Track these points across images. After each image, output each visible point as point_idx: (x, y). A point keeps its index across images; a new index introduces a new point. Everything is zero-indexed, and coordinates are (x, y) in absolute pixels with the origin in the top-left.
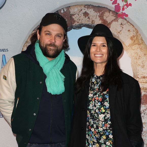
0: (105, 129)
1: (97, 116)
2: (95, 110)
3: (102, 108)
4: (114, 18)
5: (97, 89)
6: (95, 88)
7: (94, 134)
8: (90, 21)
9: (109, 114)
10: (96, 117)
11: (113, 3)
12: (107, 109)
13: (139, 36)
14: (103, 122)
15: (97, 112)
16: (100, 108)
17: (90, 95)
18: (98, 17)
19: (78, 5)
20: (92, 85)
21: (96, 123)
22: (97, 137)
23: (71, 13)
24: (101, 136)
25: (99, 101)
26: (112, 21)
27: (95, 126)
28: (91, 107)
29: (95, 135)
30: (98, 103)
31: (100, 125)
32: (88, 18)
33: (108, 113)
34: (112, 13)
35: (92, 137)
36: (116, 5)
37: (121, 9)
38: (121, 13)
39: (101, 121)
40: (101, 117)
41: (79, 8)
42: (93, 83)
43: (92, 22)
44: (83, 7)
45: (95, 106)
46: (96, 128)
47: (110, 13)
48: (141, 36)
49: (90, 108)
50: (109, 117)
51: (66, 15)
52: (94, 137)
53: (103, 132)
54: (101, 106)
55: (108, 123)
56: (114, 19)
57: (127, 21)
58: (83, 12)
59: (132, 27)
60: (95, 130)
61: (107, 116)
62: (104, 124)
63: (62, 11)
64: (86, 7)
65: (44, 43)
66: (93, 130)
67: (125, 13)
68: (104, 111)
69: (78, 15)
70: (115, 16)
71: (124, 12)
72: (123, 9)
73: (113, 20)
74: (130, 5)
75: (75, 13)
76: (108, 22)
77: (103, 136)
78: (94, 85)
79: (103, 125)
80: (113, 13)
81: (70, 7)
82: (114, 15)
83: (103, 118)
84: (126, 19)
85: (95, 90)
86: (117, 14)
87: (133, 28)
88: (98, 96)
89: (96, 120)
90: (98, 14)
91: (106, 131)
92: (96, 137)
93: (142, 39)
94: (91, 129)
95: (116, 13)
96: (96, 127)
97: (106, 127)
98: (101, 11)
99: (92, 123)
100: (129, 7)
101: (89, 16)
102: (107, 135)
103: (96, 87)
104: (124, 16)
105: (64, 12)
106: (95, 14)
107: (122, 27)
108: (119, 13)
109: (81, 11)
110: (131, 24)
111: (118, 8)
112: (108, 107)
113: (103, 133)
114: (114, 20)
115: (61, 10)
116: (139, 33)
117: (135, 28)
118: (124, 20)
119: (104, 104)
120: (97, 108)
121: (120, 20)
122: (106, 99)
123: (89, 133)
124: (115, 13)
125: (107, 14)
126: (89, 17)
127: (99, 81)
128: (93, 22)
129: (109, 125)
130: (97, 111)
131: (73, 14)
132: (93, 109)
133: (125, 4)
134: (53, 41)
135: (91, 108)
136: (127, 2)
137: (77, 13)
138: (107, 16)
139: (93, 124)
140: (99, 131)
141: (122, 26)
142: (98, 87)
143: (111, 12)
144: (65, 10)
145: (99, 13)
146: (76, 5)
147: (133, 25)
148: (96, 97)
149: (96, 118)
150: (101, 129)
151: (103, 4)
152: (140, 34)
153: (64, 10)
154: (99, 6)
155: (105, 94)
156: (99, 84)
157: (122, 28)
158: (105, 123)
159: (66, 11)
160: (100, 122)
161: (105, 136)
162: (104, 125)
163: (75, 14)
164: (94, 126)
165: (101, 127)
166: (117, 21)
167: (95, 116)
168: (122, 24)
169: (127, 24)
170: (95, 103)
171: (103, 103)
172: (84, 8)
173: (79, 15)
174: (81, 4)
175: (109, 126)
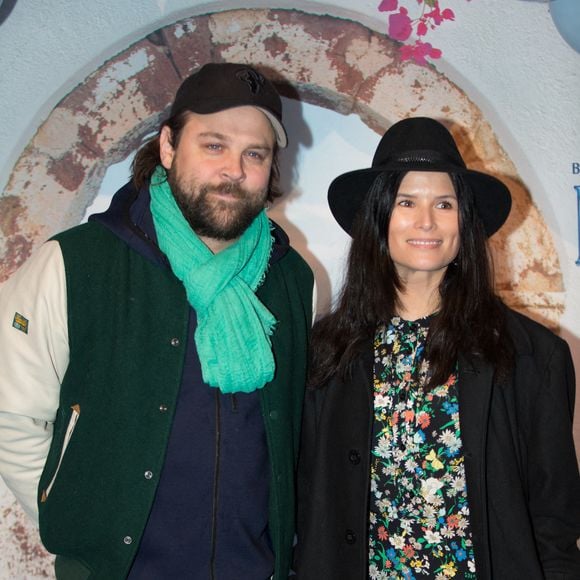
0: (451, 535)
1: (410, 487)
2: (403, 462)
3: (431, 456)
4: (385, 60)
5: (407, 377)
6: (398, 371)
7: (404, 560)
8: (291, 69)
9: (460, 476)
10: (406, 491)
11: (382, 8)
12: (452, 458)
13: (484, 130)
14: (439, 507)
15: (413, 471)
16: (421, 454)
17: (381, 402)
18: (323, 55)
19: (244, 9)
20: (381, 357)
21: (411, 515)
22: (418, 570)
23: (214, 40)
24: (436, 563)
25: (420, 425)
26: (380, 72)
27: (406, 524)
28: (382, 449)
29: (407, 564)
30: (412, 436)
31: (431, 522)
32: (283, 60)
33: (455, 474)
34: (380, 43)
35: (395, 573)
36: (394, 12)
37: (415, 27)
38: (413, 44)
39: (431, 505)
40: (431, 488)
41: (250, 22)
42: (389, 348)
43: (301, 73)
44: (263, 20)
45: (403, 448)
46: (413, 535)
47: (370, 41)
48: (492, 131)
49: (378, 452)
50: (461, 489)
51: (196, 46)
52: (406, 571)
53: (444, 548)
54: (425, 446)
55: (459, 513)
56: (389, 66)
57: (437, 72)
58: (264, 38)
59: (459, 94)
60: (407, 542)
61: (453, 485)
62: (445, 517)
63: (179, 32)
64: (276, 16)
65: (193, 181)
66: (398, 542)
67: (428, 45)
68: (438, 465)
69: (242, 48)
70: (389, 52)
71: (424, 39)
72: (422, 30)
73: (383, 69)
74: (449, 14)
75: (230, 38)
76: (365, 78)
77: (442, 567)
78: (394, 358)
79: (442, 521)
80: (383, 44)
81: (209, 15)
82: (387, 49)
83: (437, 494)
84: (432, 68)
85: (401, 381)
86: (398, 45)
87: (461, 102)
88: (414, 406)
89: (408, 501)
90: (325, 46)
91: (454, 545)
92: (413, 570)
93: (496, 143)
94: (391, 539)
95: (396, 41)
96: (410, 529)
97: (455, 529)
98: (336, 33)
99: (390, 515)
100: (446, 22)
101: (287, 52)
102: (460, 560)
103: (403, 367)
104: (424, 54)
105: (187, 34)
106: (314, 43)
107: (418, 96)
108: (407, 43)
109: (255, 32)
110: (455, 86)
111: (401, 23)
112: (456, 449)
113: (444, 551)
114: (390, 69)
115: (172, 28)
116: (486, 118)
117: (469, 101)
118: (426, 70)
119: (439, 441)
120: (412, 454)
121: (412, 71)
122: (449, 418)
123: (383, 555)
124: (392, 44)
125: (358, 45)
126: (287, 55)
127: (415, 344)
128: (305, 74)
129: (464, 520)
130: (410, 466)
131: (223, 45)
132: (392, 458)
133: (428, 10)
134: (236, 174)
135: (383, 452)
136: (436, 4)
137: (240, 39)
138: (359, 54)
139: (396, 516)
140: (427, 546)
141: (419, 90)
142: (413, 366)
143: (375, 40)
144: (192, 28)
145: (327, 42)
146: (235, 11)
147: (461, 91)
148: (406, 408)
149: (408, 495)
150: (434, 538)
151: (342, 9)
152: (491, 123)
153: (185, 28)
154: (327, 15)
155: (443, 399)
156: (413, 356)
157: (421, 98)
158: (447, 510)
159: (197, 31)
160: (427, 507)
161: (452, 564)
162: (446, 522)
163: (231, 41)
164: (402, 526)
165: (434, 530)
166: (400, 73)
167: (402, 486)
168: (417, 84)
169: (437, 84)
170: (403, 436)
171: (434, 434)
172: (269, 22)
173: (246, 47)
174: (257, 7)
175: (463, 524)
